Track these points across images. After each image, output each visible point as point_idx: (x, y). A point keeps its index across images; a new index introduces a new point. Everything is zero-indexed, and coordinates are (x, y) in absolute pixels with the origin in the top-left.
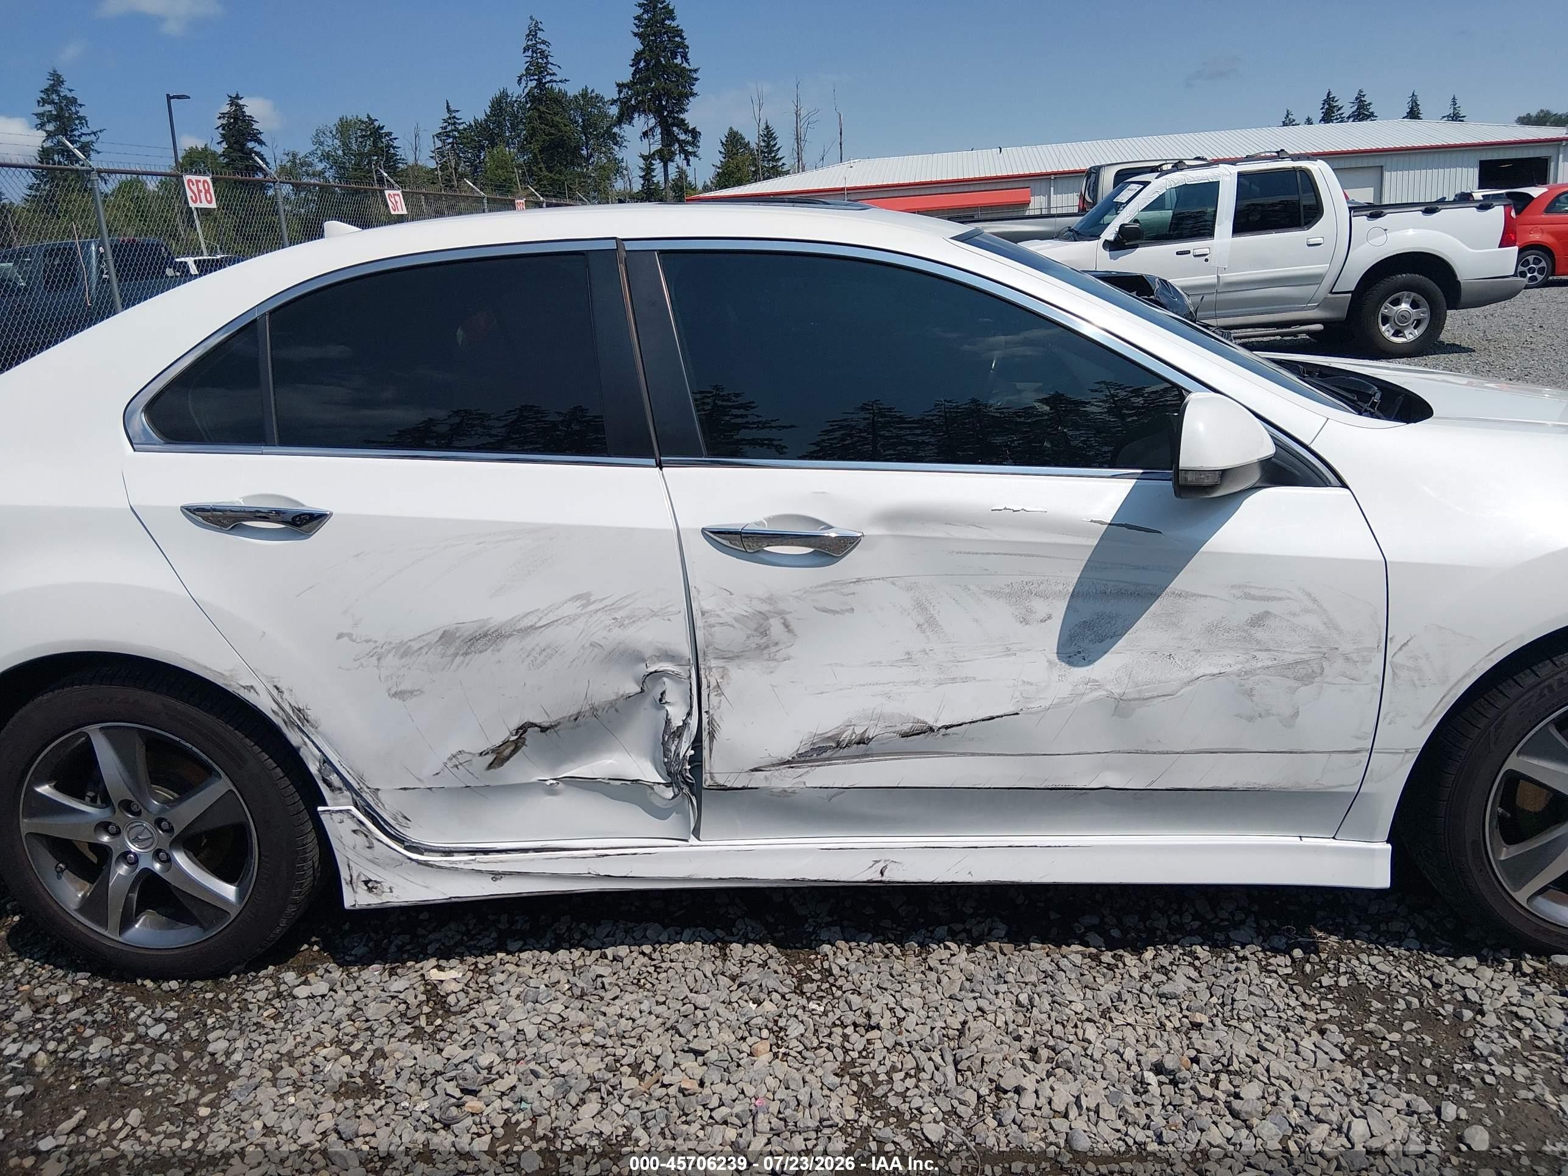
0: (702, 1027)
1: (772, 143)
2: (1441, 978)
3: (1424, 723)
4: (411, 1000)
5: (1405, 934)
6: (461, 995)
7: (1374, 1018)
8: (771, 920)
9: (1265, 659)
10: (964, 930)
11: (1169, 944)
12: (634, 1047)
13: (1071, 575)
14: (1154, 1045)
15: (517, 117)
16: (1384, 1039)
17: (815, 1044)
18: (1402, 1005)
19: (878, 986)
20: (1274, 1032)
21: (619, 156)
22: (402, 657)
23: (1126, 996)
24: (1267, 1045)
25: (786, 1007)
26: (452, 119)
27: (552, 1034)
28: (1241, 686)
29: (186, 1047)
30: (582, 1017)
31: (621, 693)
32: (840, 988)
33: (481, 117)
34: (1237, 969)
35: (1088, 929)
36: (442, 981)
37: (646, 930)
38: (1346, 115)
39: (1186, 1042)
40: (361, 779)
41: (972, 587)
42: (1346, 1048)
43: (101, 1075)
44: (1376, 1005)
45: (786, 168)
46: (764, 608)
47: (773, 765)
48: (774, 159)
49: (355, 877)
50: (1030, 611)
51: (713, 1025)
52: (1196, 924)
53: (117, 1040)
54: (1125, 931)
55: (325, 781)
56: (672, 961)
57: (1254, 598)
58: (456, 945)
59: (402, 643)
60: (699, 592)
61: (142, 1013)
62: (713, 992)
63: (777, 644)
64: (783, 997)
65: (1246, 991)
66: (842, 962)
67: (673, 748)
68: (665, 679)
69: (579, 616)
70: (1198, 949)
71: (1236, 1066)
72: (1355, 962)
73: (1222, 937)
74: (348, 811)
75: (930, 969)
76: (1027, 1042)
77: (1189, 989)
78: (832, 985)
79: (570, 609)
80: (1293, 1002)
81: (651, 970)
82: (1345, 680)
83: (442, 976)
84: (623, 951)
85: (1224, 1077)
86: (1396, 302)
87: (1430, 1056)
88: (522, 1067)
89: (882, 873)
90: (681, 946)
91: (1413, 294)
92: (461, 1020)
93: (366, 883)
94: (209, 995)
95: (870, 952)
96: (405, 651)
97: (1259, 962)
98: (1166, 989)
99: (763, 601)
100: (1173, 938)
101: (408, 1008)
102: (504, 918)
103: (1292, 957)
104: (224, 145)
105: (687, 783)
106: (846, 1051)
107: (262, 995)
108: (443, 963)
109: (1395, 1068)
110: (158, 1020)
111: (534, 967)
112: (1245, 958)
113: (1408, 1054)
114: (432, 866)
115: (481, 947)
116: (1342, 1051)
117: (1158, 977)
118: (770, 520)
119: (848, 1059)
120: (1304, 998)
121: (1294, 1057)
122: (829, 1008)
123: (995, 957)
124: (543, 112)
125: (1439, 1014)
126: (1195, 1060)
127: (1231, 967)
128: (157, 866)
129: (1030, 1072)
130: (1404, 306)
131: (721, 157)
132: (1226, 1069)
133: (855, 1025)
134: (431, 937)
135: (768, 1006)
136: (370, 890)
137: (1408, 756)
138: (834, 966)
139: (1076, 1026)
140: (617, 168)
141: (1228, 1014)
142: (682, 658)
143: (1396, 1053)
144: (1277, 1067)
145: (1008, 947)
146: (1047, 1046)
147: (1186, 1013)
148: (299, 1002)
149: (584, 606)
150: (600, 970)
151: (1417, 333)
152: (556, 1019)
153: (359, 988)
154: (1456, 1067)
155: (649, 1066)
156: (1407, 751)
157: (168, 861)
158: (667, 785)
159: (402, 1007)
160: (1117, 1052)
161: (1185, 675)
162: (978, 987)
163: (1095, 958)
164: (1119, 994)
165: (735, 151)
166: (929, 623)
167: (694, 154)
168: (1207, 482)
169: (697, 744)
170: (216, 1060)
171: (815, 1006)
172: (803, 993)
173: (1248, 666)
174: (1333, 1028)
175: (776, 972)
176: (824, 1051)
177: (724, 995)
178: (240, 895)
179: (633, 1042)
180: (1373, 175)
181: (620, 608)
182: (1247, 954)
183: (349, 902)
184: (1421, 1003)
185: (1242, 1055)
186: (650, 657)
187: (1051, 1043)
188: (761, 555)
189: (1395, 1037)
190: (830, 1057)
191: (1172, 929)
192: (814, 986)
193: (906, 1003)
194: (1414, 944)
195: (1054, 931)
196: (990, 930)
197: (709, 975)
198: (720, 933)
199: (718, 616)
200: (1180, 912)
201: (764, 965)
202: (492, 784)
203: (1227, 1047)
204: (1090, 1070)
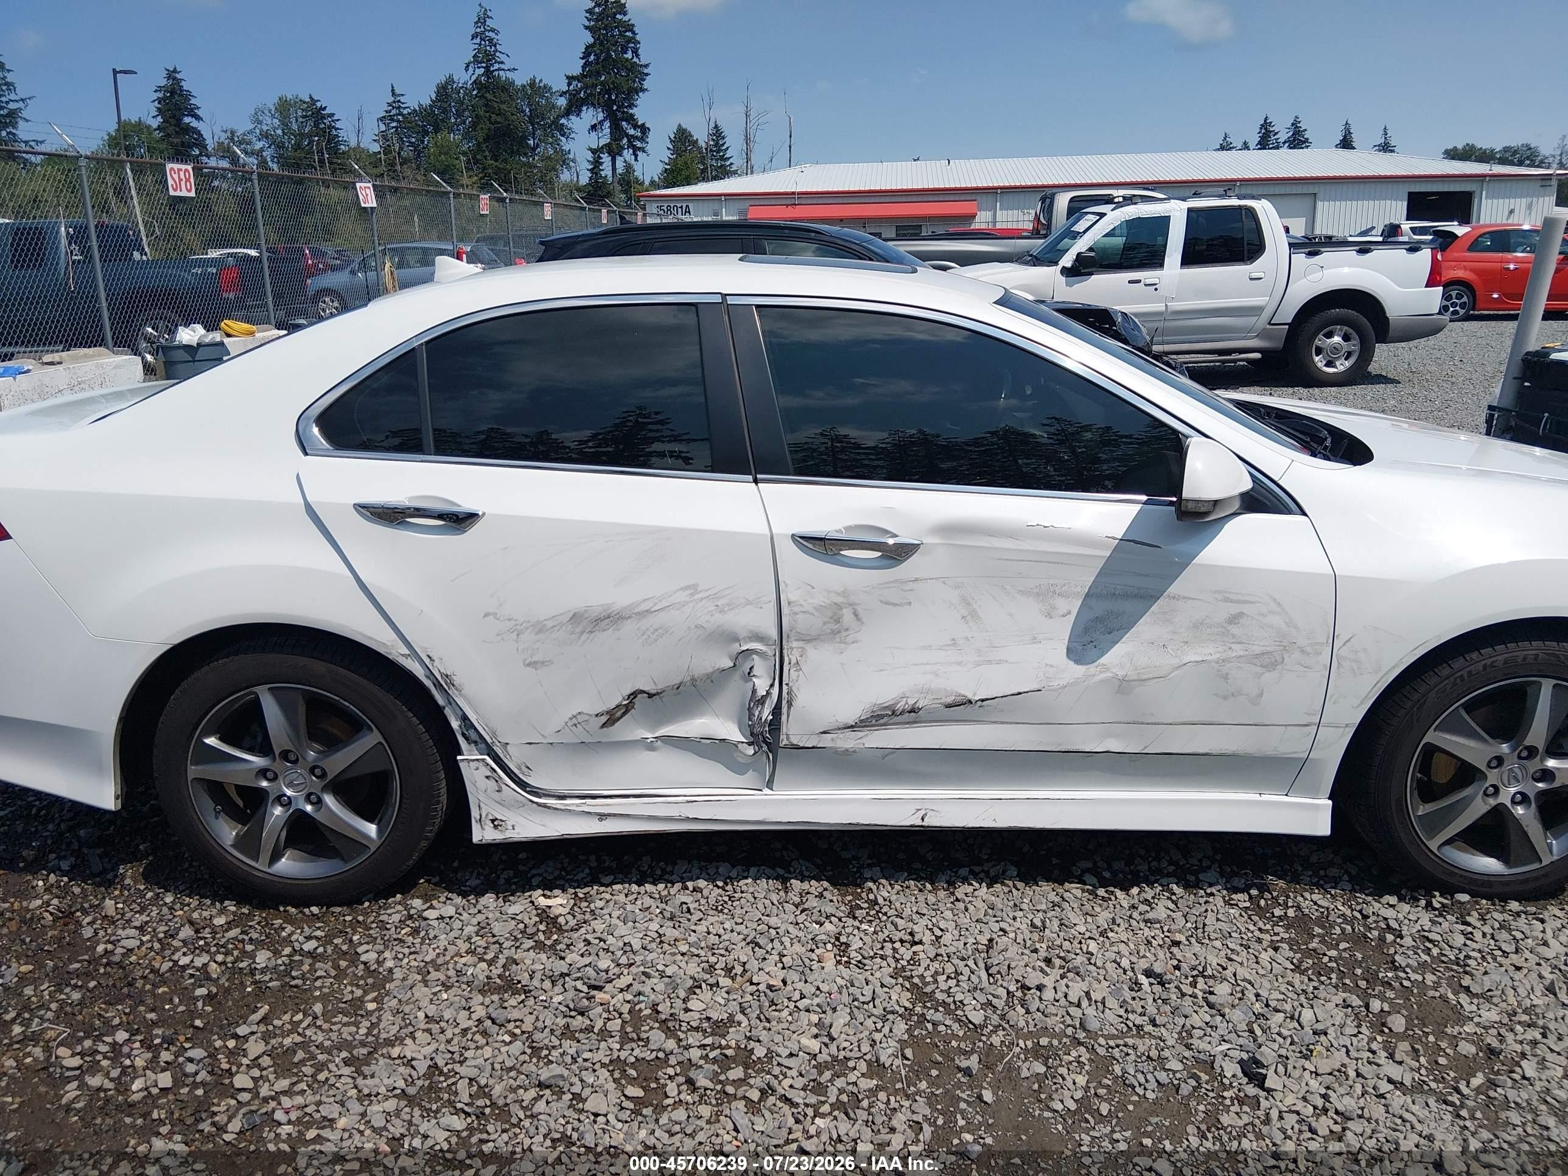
0: (776, 942)
1: (721, 142)
2: (1368, 910)
3: (1361, 703)
4: (527, 921)
5: (1340, 878)
6: (569, 917)
7: (1316, 940)
8: (819, 861)
9: (1238, 650)
10: (983, 871)
11: (1150, 884)
12: (723, 956)
13: (1086, 579)
14: (1144, 956)
15: (462, 103)
16: (1325, 955)
17: (872, 954)
18: (1338, 930)
19: (917, 912)
20: (1238, 948)
21: (566, 148)
22: (537, 634)
23: (1119, 921)
24: (1234, 957)
25: (844, 927)
26: (396, 103)
27: (654, 945)
28: (1219, 671)
29: (339, 958)
30: (676, 933)
31: (717, 666)
32: (885, 914)
33: (426, 102)
34: (1206, 902)
35: (1084, 871)
36: (550, 907)
37: (717, 868)
38: (1282, 140)
39: (1168, 955)
40: (494, 734)
41: (1008, 587)
42: (1295, 961)
43: (271, 980)
44: (1318, 930)
45: (734, 168)
46: (839, 600)
47: (839, 729)
48: (722, 158)
49: (483, 816)
50: (1054, 608)
51: (786, 940)
52: (1171, 868)
53: (277, 953)
54: (1114, 874)
55: (463, 735)
56: (742, 892)
57: (1232, 601)
58: (556, 879)
59: (539, 622)
60: (787, 585)
61: (293, 933)
62: (782, 915)
63: (847, 629)
64: (840, 920)
65: (1214, 918)
66: (886, 894)
67: (757, 713)
68: (754, 656)
69: (687, 603)
70: (1175, 887)
71: (1209, 972)
72: (1300, 898)
73: (1193, 878)
74: (483, 760)
75: (957, 900)
76: (1043, 954)
77: (1169, 916)
78: (878, 912)
79: (682, 597)
80: (1252, 928)
81: (726, 899)
82: (1302, 669)
83: (549, 902)
84: (702, 883)
85: (1200, 980)
86: (1329, 335)
87: (1360, 967)
88: (633, 969)
89: (923, 819)
90: (750, 881)
91: (1345, 328)
92: (575, 935)
93: (493, 821)
94: (348, 918)
95: (907, 887)
96: (540, 628)
97: (1224, 897)
98: (1150, 916)
99: (838, 594)
100: (1153, 878)
101: (526, 927)
102: (593, 858)
103: (1249, 894)
104: (159, 119)
105: (765, 742)
106: (897, 961)
107: (396, 918)
108: (548, 893)
109: (1333, 976)
110: (309, 938)
111: (626, 896)
112: (1212, 894)
113: (1344, 966)
114: (549, 808)
115: (577, 881)
116: (1292, 963)
117: (1143, 908)
118: (848, 529)
119: (899, 966)
120: (1261, 924)
121: (1255, 966)
122: (878, 929)
123: (1010, 891)
124: (490, 100)
125: (1365, 937)
126: (1177, 968)
127: (1202, 901)
128: (309, 808)
129: (1047, 975)
130: (1337, 339)
131: (668, 153)
132: (1202, 974)
133: (902, 941)
134: (534, 872)
135: (828, 926)
136: (496, 827)
137: (1347, 729)
138: (879, 897)
139: (1080, 943)
140: (563, 159)
141: (1200, 935)
142: (769, 639)
143: (1334, 965)
144: (1242, 973)
145: (1020, 885)
146: (1060, 958)
147: (1167, 934)
148: (431, 923)
149: (692, 595)
150: (684, 899)
151: (1348, 364)
152: (655, 935)
153: (479, 912)
154: (1381, 975)
155: (739, 969)
156: (1347, 726)
157: (319, 803)
158: (750, 744)
159: (521, 926)
160: (1115, 961)
161: (1175, 662)
162: (999, 913)
163: (1090, 892)
164: (1114, 920)
165: (683, 148)
166: (971, 615)
167: (643, 150)
168: (1203, 509)
169: (777, 711)
170: (368, 968)
171: (867, 927)
172: (855, 918)
173: (1225, 656)
174: (1285, 946)
175: (831, 901)
176: (878, 960)
177: (792, 918)
178: (380, 831)
179: (723, 952)
180: (1307, 202)
181: (723, 597)
182: (1214, 891)
183: (476, 837)
184: (1353, 930)
185: (1214, 964)
186: (744, 638)
187: (1062, 954)
188: (838, 557)
189: (1333, 953)
190: (884, 964)
191: (1152, 872)
192: (864, 912)
193: (942, 925)
194: (1349, 886)
195: (1056, 872)
196: (1004, 872)
197: (776, 902)
198: (781, 871)
199: (801, 605)
200: (1158, 858)
201: (821, 896)
202: (603, 740)
203: (1202, 959)
204: (1095, 974)
